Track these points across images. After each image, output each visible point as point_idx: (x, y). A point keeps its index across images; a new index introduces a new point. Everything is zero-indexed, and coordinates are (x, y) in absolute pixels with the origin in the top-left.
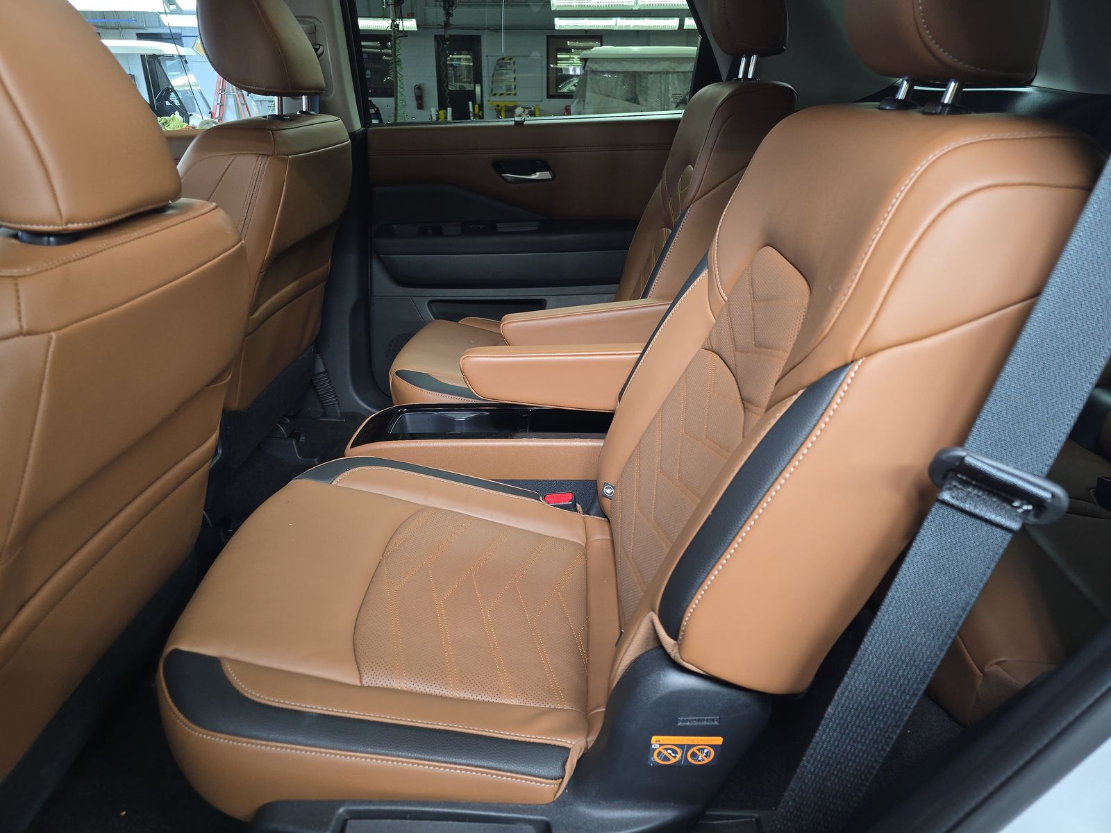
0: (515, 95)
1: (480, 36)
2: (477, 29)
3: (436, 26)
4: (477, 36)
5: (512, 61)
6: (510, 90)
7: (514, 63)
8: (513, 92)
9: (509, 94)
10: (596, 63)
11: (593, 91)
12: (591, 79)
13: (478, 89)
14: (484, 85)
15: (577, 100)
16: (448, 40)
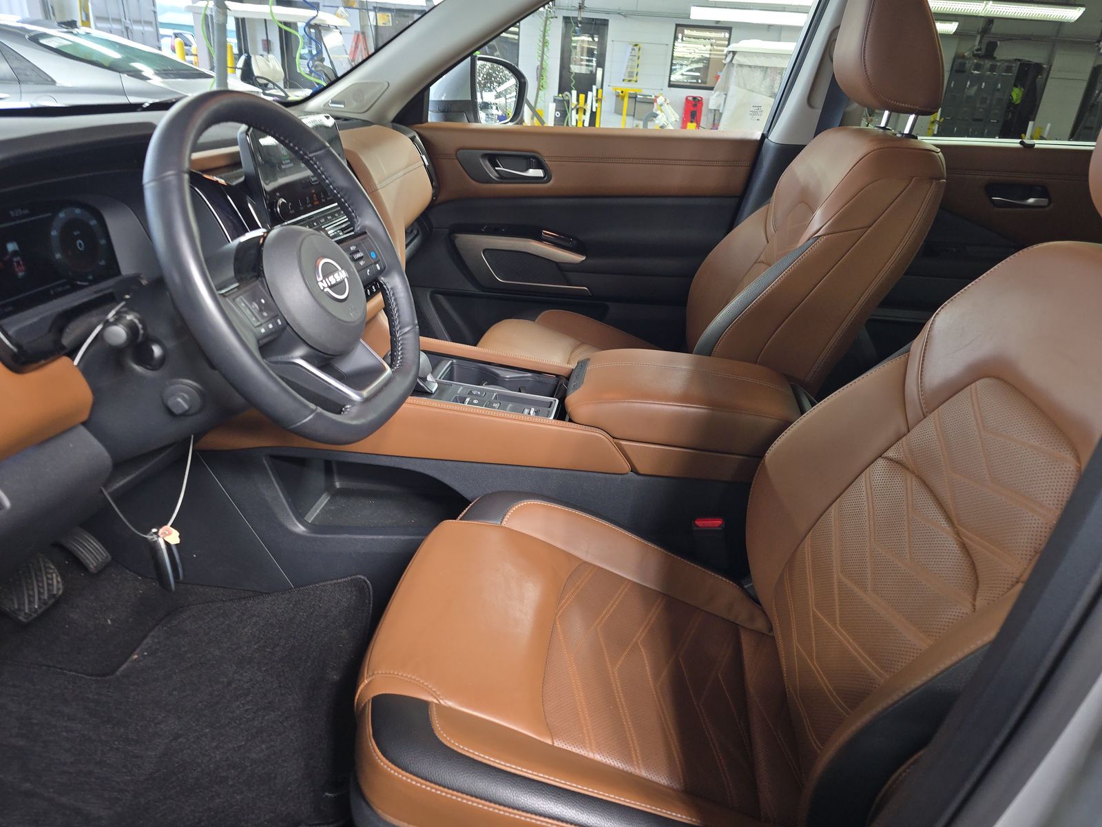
0: (636, 81)
1: (608, 20)
2: (608, 13)
3: (570, 8)
4: (605, 20)
5: (638, 47)
6: (632, 76)
7: (639, 49)
8: (635, 79)
9: (630, 81)
10: (745, 57)
11: (739, 85)
12: (737, 72)
13: (599, 71)
14: (606, 70)
15: (717, 93)
16: (581, 22)
